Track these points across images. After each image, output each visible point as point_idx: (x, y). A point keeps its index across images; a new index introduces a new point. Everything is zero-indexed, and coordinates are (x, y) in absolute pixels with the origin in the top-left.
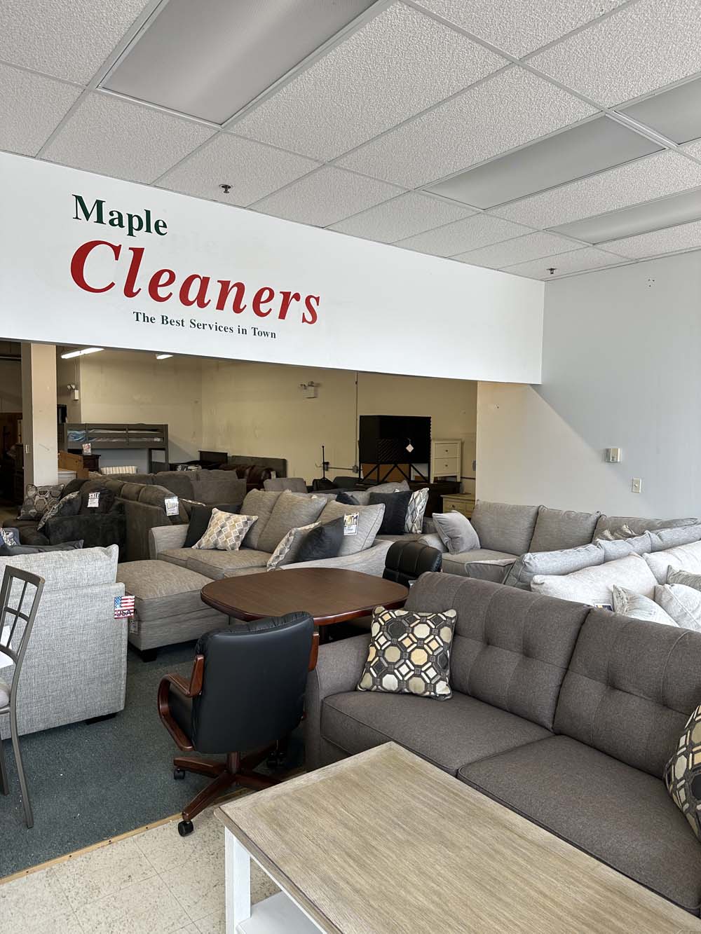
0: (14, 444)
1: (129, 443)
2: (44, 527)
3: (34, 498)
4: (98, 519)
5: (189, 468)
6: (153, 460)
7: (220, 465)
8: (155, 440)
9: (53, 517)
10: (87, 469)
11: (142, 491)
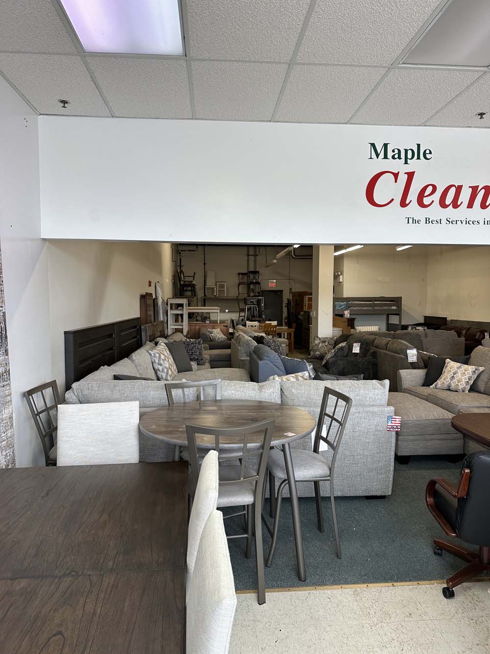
0: (302, 311)
1: (374, 310)
2: (326, 363)
3: (319, 345)
4: (359, 361)
5: (417, 328)
6: (390, 322)
7: (441, 326)
8: (393, 308)
9: (331, 357)
10: (350, 328)
11: (390, 343)
